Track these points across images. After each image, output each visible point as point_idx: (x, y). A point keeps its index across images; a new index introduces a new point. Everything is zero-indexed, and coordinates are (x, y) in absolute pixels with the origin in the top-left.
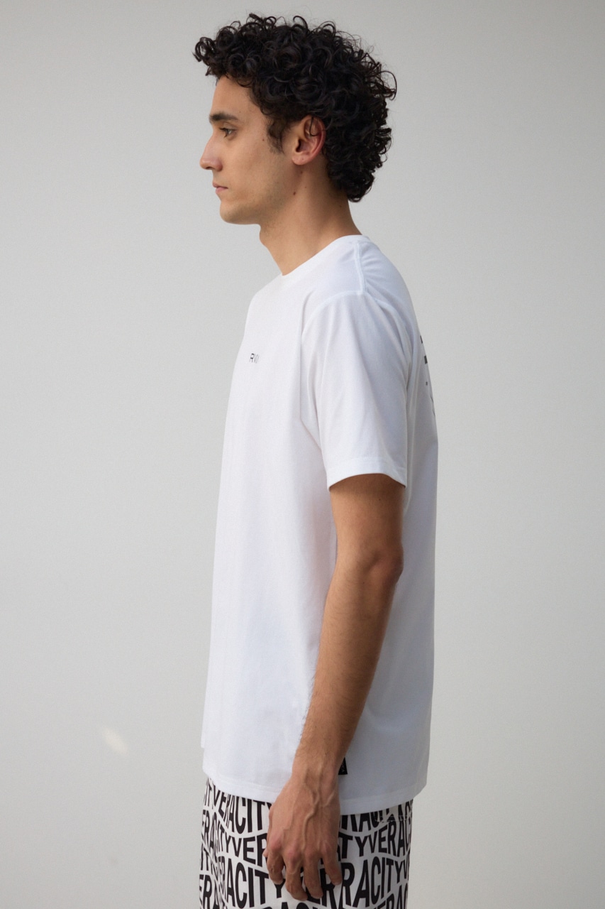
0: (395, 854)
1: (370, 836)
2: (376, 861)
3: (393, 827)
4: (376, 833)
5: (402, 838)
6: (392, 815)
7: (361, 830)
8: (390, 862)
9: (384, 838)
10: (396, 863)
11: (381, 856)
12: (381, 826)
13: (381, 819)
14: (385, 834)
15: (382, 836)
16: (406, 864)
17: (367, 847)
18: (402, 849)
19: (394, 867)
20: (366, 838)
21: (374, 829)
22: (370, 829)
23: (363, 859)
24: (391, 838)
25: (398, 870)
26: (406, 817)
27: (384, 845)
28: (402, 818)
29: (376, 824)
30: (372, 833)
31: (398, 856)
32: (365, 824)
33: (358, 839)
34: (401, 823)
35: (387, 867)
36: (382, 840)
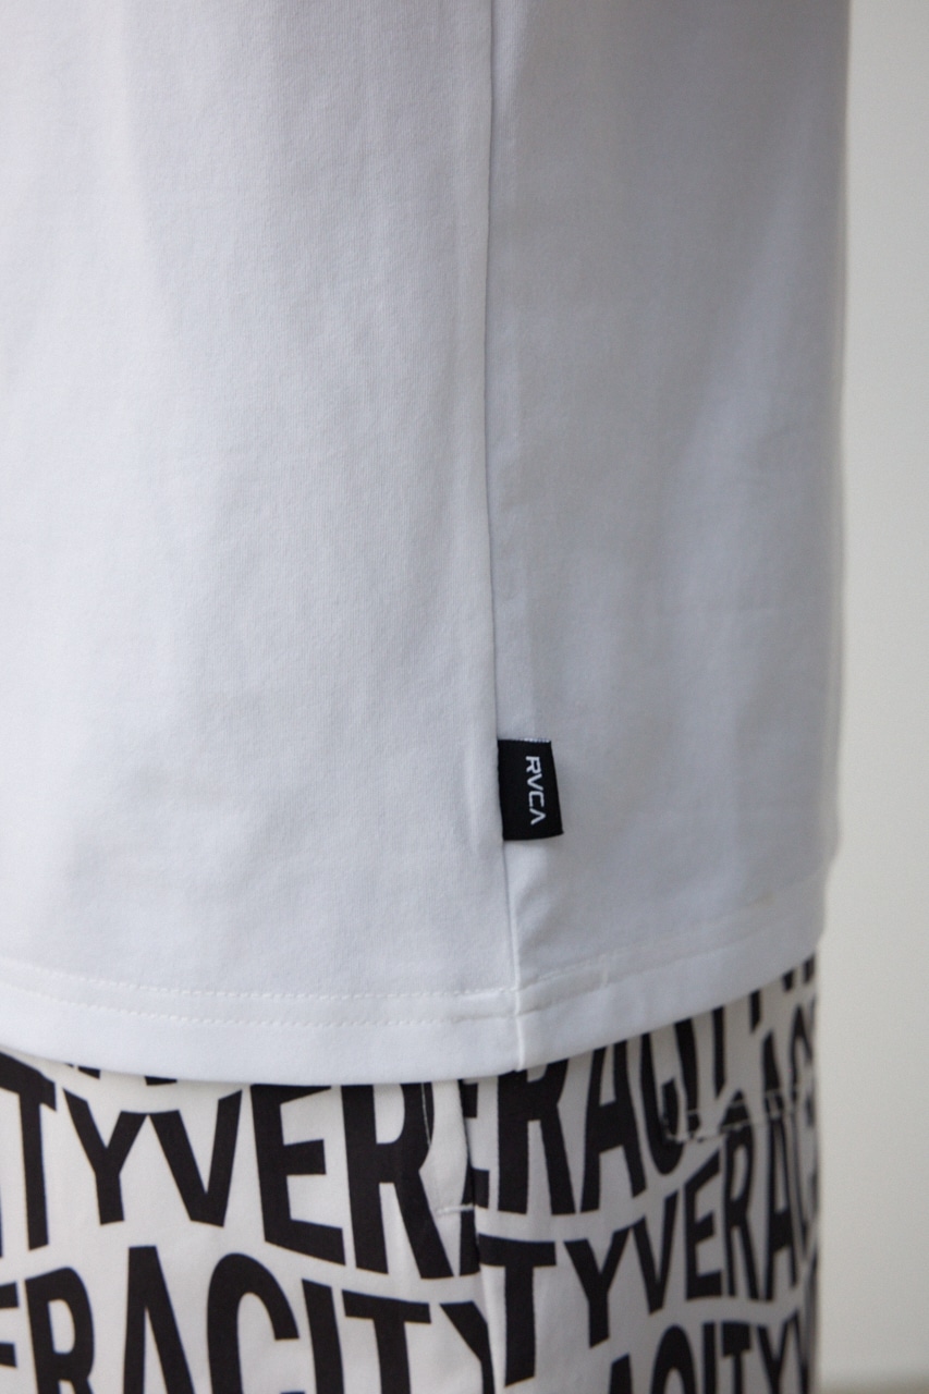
0: (753, 1294)
1: (640, 1228)
2: (673, 1349)
3: (740, 1156)
4: (670, 1203)
5: (781, 1204)
6: (739, 1096)
7: (591, 1202)
8: (736, 1337)
9: (708, 1223)
10: (763, 1332)
11: (692, 1316)
12: (693, 1159)
13: (694, 1123)
14: (710, 1200)
15: (701, 1213)
16: (802, 1326)
17: (627, 1285)
18: (782, 1259)
19: (753, 1360)
20: (619, 1239)
21: (660, 1185)
22: (638, 1184)
23: (607, 1353)
24: (736, 1211)
25: (774, 1369)
26: (794, 1096)
27: (711, 1256)
28: (780, 1103)
29: (668, 1157)
30: (650, 1207)
31: (770, 1296)
32: (613, 1163)
33: (580, 1251)
34: (776, 1128)
35: (725, 1367)
36: (699, 1231)
